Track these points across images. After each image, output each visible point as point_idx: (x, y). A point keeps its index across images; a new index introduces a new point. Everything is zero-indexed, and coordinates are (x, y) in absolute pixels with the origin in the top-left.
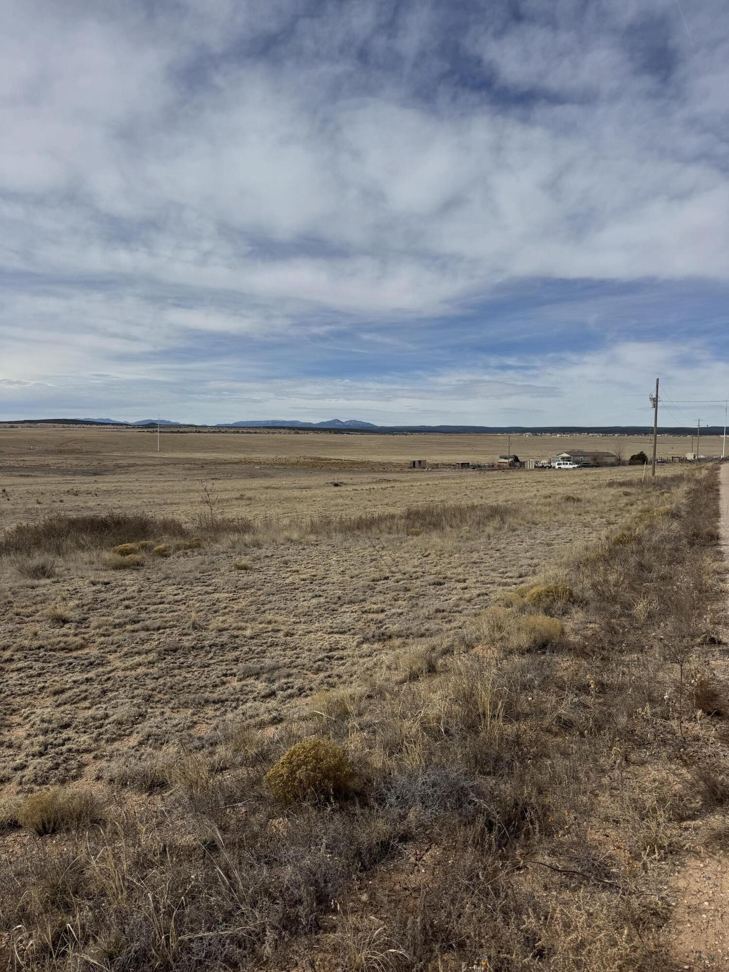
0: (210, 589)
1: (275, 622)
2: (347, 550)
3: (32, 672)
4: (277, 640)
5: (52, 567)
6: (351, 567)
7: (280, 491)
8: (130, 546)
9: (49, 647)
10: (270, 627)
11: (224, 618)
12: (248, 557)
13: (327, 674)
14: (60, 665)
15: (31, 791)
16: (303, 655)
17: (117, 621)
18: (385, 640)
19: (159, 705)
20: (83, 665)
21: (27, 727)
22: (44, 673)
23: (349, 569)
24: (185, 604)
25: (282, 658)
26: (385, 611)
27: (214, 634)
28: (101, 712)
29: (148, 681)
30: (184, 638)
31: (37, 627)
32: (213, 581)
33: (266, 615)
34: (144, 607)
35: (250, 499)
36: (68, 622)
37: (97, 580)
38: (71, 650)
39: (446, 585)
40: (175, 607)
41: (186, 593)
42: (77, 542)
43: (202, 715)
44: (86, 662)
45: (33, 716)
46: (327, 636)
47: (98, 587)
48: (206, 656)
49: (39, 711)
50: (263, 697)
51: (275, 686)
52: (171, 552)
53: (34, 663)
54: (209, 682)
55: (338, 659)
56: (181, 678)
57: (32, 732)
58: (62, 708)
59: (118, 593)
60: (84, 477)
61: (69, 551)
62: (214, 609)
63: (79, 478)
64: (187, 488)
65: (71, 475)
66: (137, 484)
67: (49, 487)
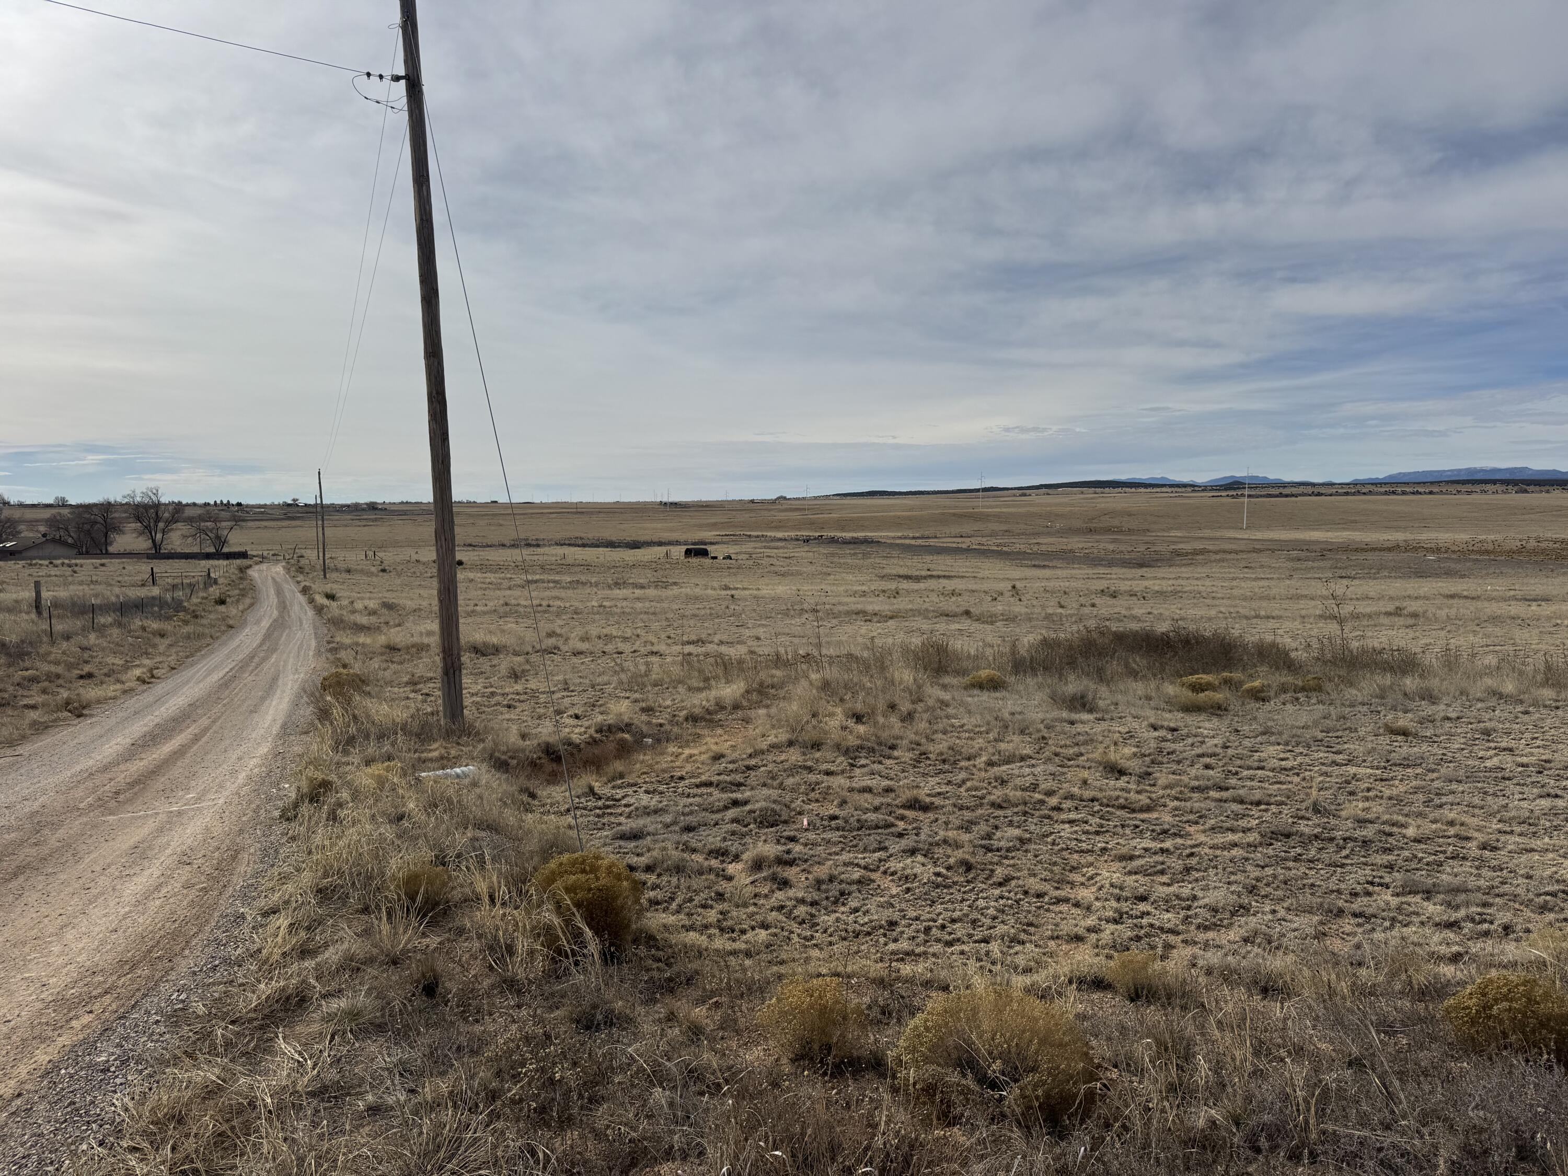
0: (1340, 758)
1: (1462, 824)
3: (1088, 827)
4: (1464, 851)
5: (1094, 698)
7: (1478, 604)
8: (1206, 678)
11: (1366, 805)
12: (1409, 715)
14: (1123, 826)
17: (1196, 783)
19: (1268, 901)
20: (1153, 831)
21: (1094, 889)
22: (1104, 832)
24: (1298, 774)
27: (1349, 824)
28: (1186, 892)
29: (1249, 868)
30: (1300, 821)
31: (1084, 774)
32: (1346, 746)
33: (1445, 810)
34: (1233, 770)
35: (1414, 615)
36: (1125, 774)
37: (1160, 723)
38: (1134, 810)
40: (1283, 777)
41: (1300, 759)
42: (1127, 666)
43: (1334, 927)
44: (1157, 828)
45: (1099, 878)
47: (1161, 733)
48: (1337, 852)
49: (1104, 874)
50: (1438, 924)
52: (1272, 694)
53: (1089, 817)
54: (1344, 887)
56: (1299, 873)
57: (1101, 895)
58: (1135, 877)
59: (1192, 745)
60: (1124, 570)
61: (1116, 678)
62: (1348, 788)
63: (1117, 571)
64: (1294, 592)
65: (1105, 566)
66: (1208, 582)
67: (1074, 584)
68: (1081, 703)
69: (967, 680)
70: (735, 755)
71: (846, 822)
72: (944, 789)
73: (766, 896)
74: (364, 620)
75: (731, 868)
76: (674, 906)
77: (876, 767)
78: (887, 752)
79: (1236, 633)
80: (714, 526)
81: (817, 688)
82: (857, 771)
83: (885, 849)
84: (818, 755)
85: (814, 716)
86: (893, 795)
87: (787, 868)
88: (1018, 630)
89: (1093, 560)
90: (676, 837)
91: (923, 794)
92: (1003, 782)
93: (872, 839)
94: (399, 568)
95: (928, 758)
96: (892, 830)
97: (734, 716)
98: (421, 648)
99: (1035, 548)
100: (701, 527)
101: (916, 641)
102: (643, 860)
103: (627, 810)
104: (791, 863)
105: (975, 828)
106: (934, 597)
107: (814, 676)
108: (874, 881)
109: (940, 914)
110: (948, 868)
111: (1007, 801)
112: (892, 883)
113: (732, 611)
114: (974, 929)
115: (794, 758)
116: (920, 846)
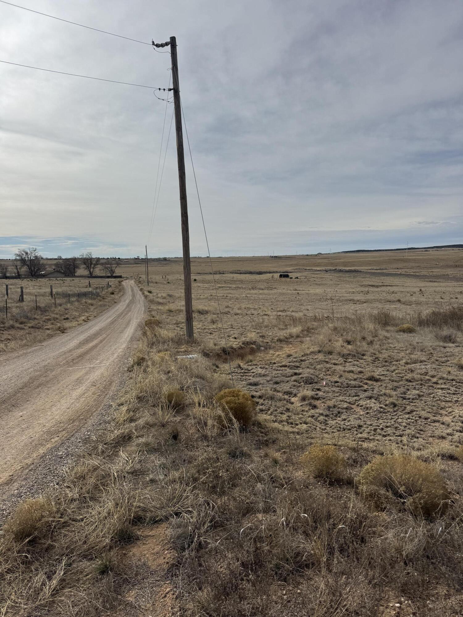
9: (458, 381)
15: (457, 446)
21: (451, 417)
22: (457, 394)
31: (450, 369)
49: (457, 411)
67: (448, 289)
68: (449, 339)
69: (397, 328)
70: (297, 355)
71: (342, 384)
72: (385, 373)
73: (307, 411)
74: (161, 301)
75: (293, 399)
76: (269, 412)
77: (356, 362)
78: (361, 357)
80: (291, 265)
81: (331, 330)
82: (347, 364)
83: (358, 396)
84: (331, 357)
85: (329, 341)
86: (363, 374)
87: (316, 401)
88: (422, 308)
89: (457, 279)
90: (271, 386)
91: (376, 375)
92: (412, 371)
93: (353, 392)
94: (174, 282)
95: (379, 360)
96: (362, 388)
97: (297, 340)
98: (180, 311)
99: (431, 274)
100: (287, 266)
101: (375, 312)
102: (258, 394)
103: (253, 374)
104: (318, 399)
105: (399, 390)
106: (384, 294)
107: (330, 325)
108: (353, 409)
109: (381, 424)
110: (386, 405)
111: (413, 379)
112: (360, 410)
113: (297, 299)
114: (396, 431)
115: (320, 357)
116: (374, 395)
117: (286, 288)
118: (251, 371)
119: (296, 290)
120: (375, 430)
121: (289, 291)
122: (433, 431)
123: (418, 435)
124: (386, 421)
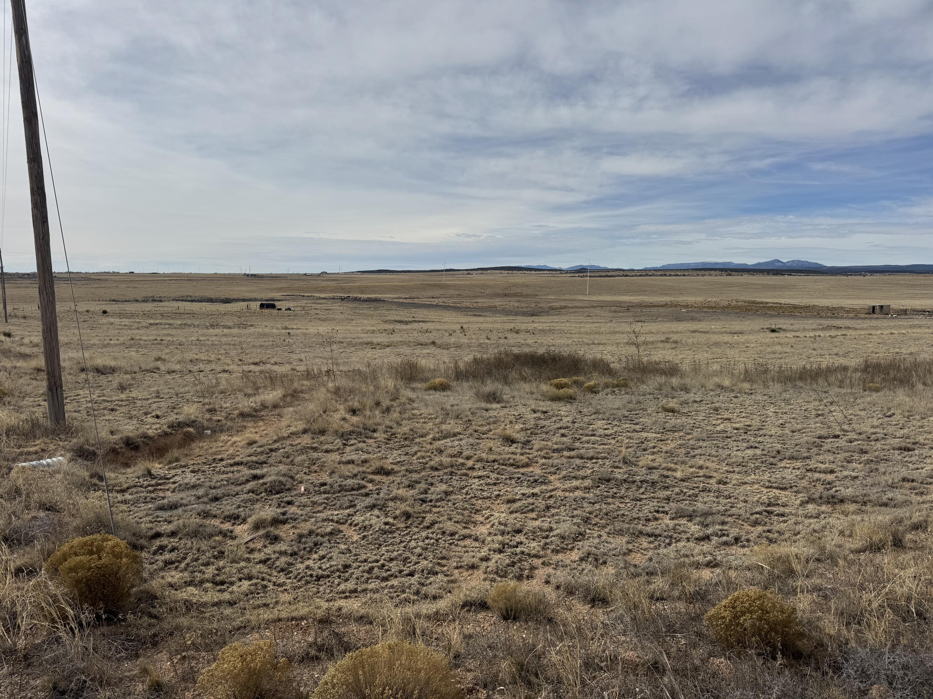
0: (637, 427)
1: (707, 468)
2: (787, 402)
3: (489, 481)
4: (709, 486)
5: (501, 394)
6: (792, 421)
7: (708, 336)
8: (564, 380)
9: (501, 461)
10: (701, 473)
11: (653, 457)
12: (675, 400)
13: (766, 528)
14: (511, 478)
15: (492, 580)
16: (739, 506)
17: (556, 447)
18: (835, 503)
19: (596, 528)
20: (529, 481)
21: (488, 526)
22: (499, 483)
23: (790, 422)
24: (614, 438)
25: (715, 505)
26: (835, 472)
27: (644, 471)
28: (546, 525)
29: (585, 505)
30: (615, 470)
31: (491, 444)
32: (641, 420)
33: (697, 459)
34: (578, 437)
35: (676, 342)
36: (515, 442)
37: (537, 408)
38: (518, 467)
39: (917, 452)
40: (605, 441)
41: (615, 429)
42: (520, 374)
43: (636, 545)
44: (531, 479)
45: (492, 518)
46: (765, 490)
47: (538, 415)
48: (637, 490)
49: (497, 515)
50: (696, 539)
51: (710, 531)
52: (600, 389)
53: (491, 474)
54: (641, 515)
55: (778, 515)
56: (615, 507)
57: (492, 530)
58: (514, 515)
59: (555, 421)
60: (524, 318)
61: (514, 381)
62: (643, 447)
63: (520, 318)
64: (612, 329)
65: (513, 315)
66: (568, 325)
67: (496, 326)
68: (493, 397)
69: (427, 385)
70: (264, 441)
71: (332, 487)
72: (403, 458)
73: (258, 551)
75: (239, 529)
76: (183, 565)
77: (361, 445)
78: (370, 434)
79: (581, 353)
80: (280, 289)
81: (331, 393)
82: (348, 449)
83: (354, 506)
84: (322, 438)
85: (324, 412)
86: (368, 465)
87: (281, 526)
88: (462, 353)
89: (507, 312)
90: (201, 507)
91: (388, 463)
92: (441, 452)
93: (346, 499)
95: (396, 437)
96: (363, 491)
97: (273, 413)
99: (475, 305)
100: (271, 290)
101: (398, 361)
102: (169, 528)
103: (173, 486)
104: (284, 522)
105: (418, 486)
106: (415, 334)
107: (330, 385)
108: (342, 532)
109: (383, 555)
110: (395, 518)
111: (441, 464)
112: (354, 533)
113: (287, 343)
114: (404, 566)
115: (305, 442)
116: (379, 502)
117: (269, 324)
118: (171, 480)
119: (286, 328)
120: (372, 569)
121: (275, 331)
122: (460, 557)
123: (438, 569)
124: (390, 548)
